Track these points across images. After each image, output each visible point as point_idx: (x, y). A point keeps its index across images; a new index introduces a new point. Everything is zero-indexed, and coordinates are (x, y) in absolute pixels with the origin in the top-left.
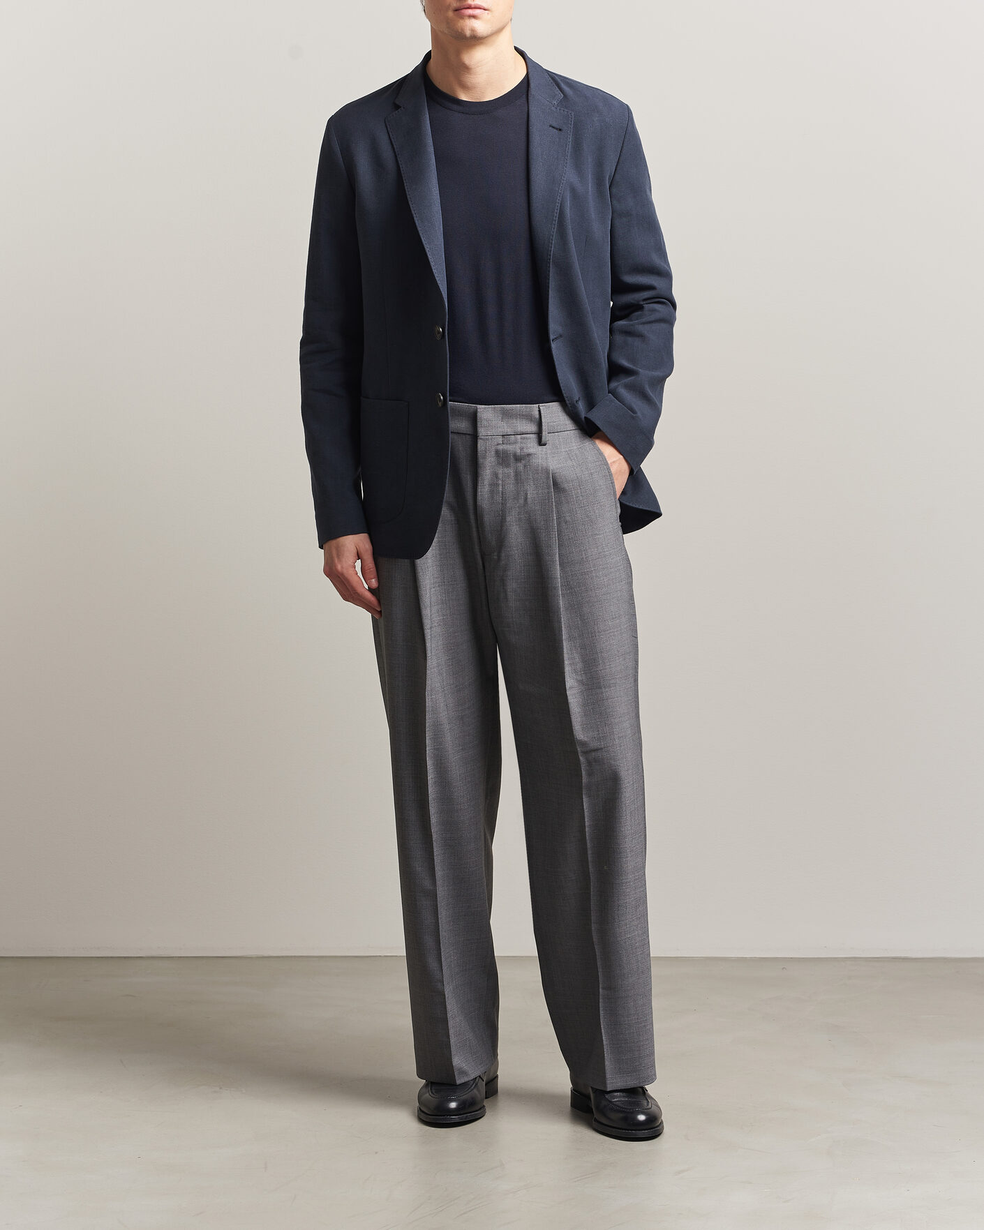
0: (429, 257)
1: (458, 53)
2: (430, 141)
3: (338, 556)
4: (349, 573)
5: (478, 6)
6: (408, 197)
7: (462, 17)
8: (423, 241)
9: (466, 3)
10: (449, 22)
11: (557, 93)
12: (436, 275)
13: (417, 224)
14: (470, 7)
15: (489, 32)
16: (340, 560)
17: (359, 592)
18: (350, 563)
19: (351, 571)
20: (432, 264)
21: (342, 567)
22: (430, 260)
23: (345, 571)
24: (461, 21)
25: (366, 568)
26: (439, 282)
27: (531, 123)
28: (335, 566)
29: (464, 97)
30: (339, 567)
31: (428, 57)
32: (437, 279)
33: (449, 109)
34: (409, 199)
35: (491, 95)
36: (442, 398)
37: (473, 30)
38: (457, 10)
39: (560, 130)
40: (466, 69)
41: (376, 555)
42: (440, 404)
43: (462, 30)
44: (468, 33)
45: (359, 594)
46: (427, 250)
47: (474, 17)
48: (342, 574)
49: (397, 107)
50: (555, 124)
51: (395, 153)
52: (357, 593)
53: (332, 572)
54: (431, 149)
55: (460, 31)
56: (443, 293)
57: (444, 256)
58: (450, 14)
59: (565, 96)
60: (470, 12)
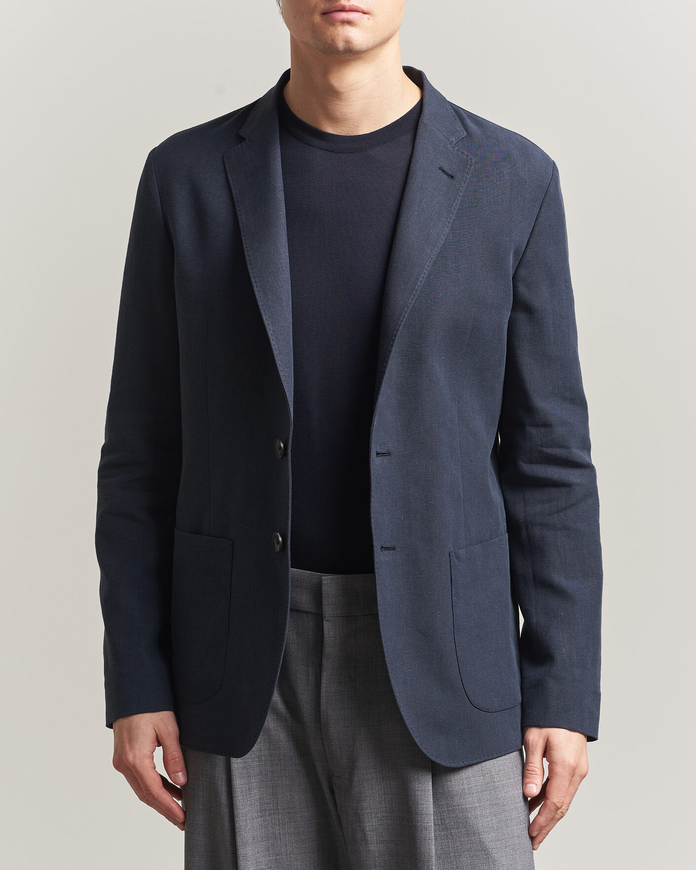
0: (273, 343)
1: (326, 72)
2: (279, 184)
3: (131, 741)
4: (143, 766)
5: (355, 8)
6: (247, 258)
7: (333, 23)
8: (265, 320)
9: (339, 3)
10: (315, 31)
11: (459, 129)
12: (280, 369)
13: (257, 297)
14: (343, 10)
15: (371, 44)
16: (132, 747)
17: (154, 793)
18: (146, 752)
19: (147, 762)
20: (276, 353)
21: (135, 757)
22: (273, 347)
23: (138, 762)
24: (332, 29)
25: (170, 757)
26: (283, 378)
27: (414, 159)
28: (126, 754)
29: (330, 129)
30: (130, 757)
31: (286, 76)
32: (281, 374)
33: (309, 145)
34: (248, 262)
35: (366, 128)
36: (280, 539)
37: (347, 42)
38: (325, 14)
39: (452, 177)
40: (334, 94)
41: (184, 740)
42: (278, 548)
43: (333, 40)
44: (341, 45)
45: (153, 796)
46: (270, 333)
47: (349, 23)
48: (134, 766)
49: (241, 139)
50: (446, 168)
51: (232, 199)
52: (151, 794)
53: (121, 763)
54: (281, 196)
55: (330, 42)
56: (288, 394)
57: (291, 342)
58: (317, 18)
59: (469, 134)
60: (344, 16)
